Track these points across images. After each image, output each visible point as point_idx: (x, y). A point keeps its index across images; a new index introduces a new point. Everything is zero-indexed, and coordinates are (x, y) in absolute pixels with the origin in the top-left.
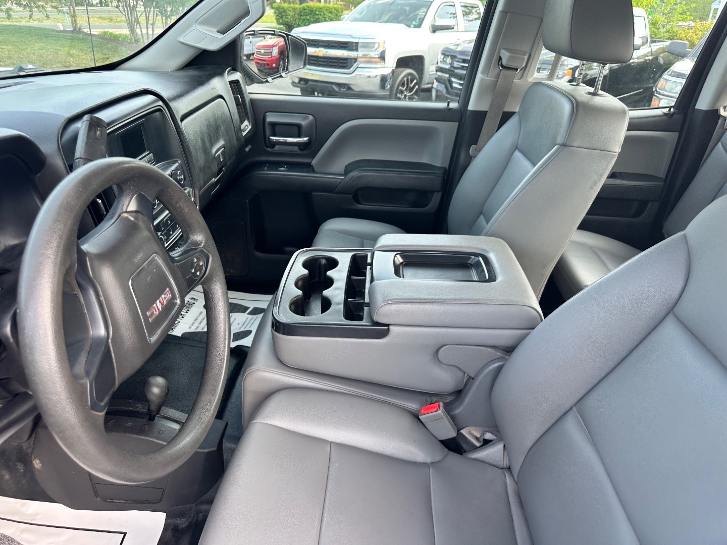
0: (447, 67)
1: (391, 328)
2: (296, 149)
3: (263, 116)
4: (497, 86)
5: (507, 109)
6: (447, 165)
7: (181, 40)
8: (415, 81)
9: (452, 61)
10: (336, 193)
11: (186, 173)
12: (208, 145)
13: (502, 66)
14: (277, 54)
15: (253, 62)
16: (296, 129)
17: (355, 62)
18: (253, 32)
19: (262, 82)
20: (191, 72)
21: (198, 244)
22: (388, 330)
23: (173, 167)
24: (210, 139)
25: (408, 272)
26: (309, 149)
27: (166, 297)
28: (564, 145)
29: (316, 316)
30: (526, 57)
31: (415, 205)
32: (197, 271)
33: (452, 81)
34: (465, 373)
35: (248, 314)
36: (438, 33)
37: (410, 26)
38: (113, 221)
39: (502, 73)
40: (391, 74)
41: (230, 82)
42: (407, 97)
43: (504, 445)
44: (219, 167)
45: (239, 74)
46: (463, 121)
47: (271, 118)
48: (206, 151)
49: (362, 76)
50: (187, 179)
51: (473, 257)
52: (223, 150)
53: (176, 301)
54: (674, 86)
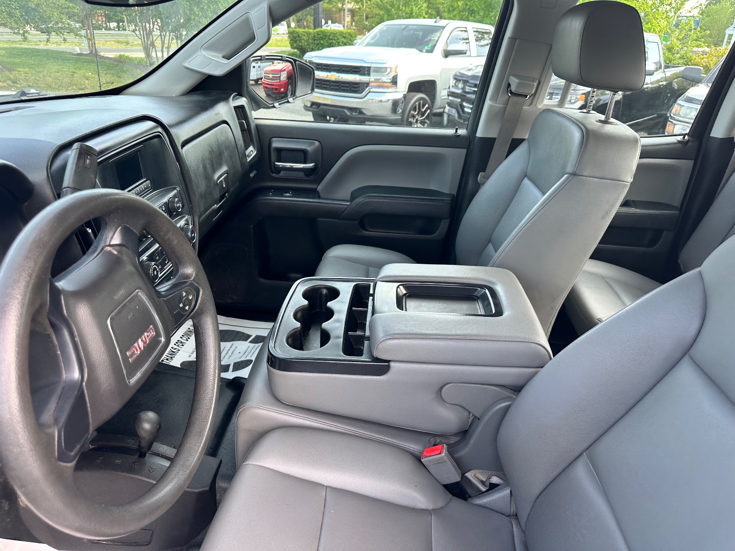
0: (459, 91)
1: (392, 364)
2: (302, 174)
3: (268, 143)
4: (506, 112)
5: (516, 136)
6: (455, 193)
7: (187, 65)
8: (427, 106)
9: (464, 86)
10: (342, 219)
11: (185, 201)
12: (209, 170)
13: (511, 92)
14: (285, 79)
15: (261, 87)
16: (302, 154)
17: (367, 87)
18: (260, 58)
19: (269, 108)
20: (196, 98)
21: (187, 277)
22: (389, 365)
23: (171, 194)
24: (212, 165)
25: (411, 304)
26: (315, 175)
27: (148, 335)
28: (574, 174)
29: (314, 351)
30: (536, 84)
31: (422, 232)
32: (186, 306)
33: (464, 107)
34: (470, 412)
35: (250, 342)
36: (450, 58)
37: (421, 51)
38: (95, 255)
39: (511, 100)
40: (403, 99)
41: (235, 108)
42: (419, 122)
43: (511, 491)
44: (222, 194)
45: (244, 99)
46: (471, 147)
47: (277, 144)
48: (208, 177)
49: (374, 101)
50: (186, 206)
51: (479, 289)
52: (226, 177)
53: (160, 339)
54: (688, 111)
